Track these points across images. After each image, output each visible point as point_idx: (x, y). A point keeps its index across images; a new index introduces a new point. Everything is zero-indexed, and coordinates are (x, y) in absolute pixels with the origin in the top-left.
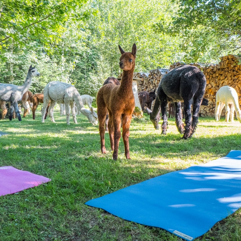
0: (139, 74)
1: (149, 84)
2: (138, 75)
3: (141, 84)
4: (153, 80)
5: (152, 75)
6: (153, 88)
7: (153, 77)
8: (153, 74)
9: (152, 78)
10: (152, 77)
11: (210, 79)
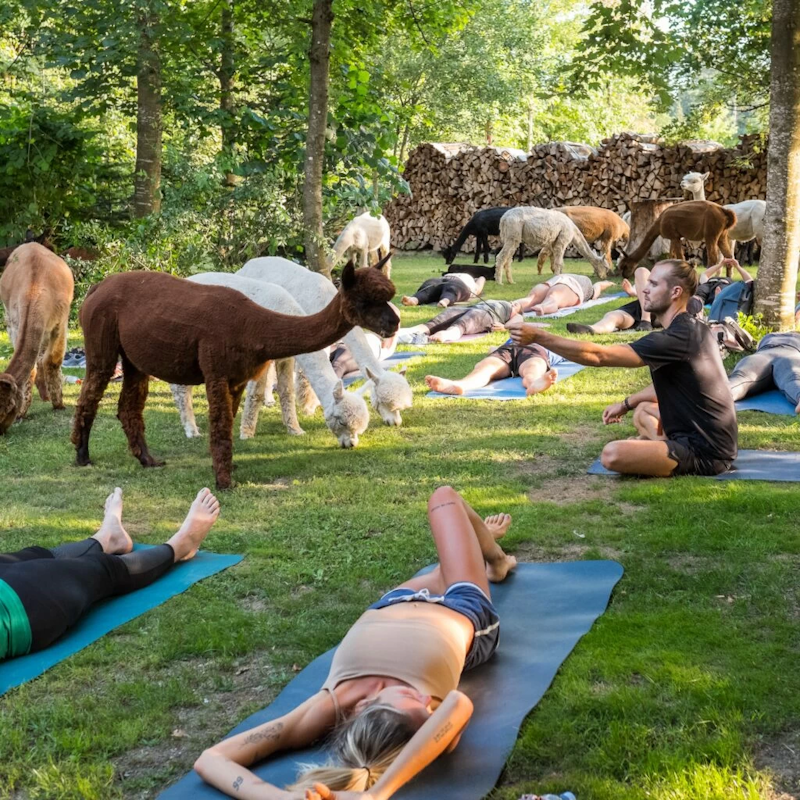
0: (491, 152)
1: (530, 181)
2: (487, 155)
3: (498, 180)
4: (543, 172)
5: (540, 158)
6: (545, 193)
7: (543, 163)
8: (542, 155)
9: (542, 167)
10: (539, 162)
11: (716, 180)
